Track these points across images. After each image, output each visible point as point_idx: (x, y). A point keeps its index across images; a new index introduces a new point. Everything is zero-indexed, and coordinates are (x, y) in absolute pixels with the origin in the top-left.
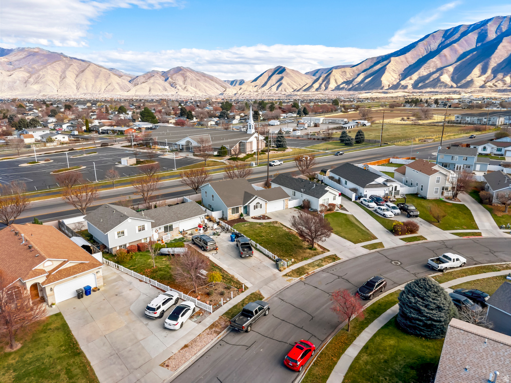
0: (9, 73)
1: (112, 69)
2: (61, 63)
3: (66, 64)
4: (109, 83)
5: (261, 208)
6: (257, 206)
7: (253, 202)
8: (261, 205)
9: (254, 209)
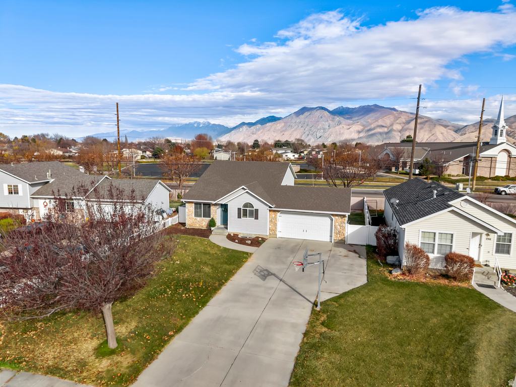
0: (348, 127)
1: (440, 119)
2: (391, 117)
3: (395, 117)
4: (433, 133)
5: (257, 218)
6: (245, 211)
7: (237, 199)
8: (257, 211)
9: (239, 217)
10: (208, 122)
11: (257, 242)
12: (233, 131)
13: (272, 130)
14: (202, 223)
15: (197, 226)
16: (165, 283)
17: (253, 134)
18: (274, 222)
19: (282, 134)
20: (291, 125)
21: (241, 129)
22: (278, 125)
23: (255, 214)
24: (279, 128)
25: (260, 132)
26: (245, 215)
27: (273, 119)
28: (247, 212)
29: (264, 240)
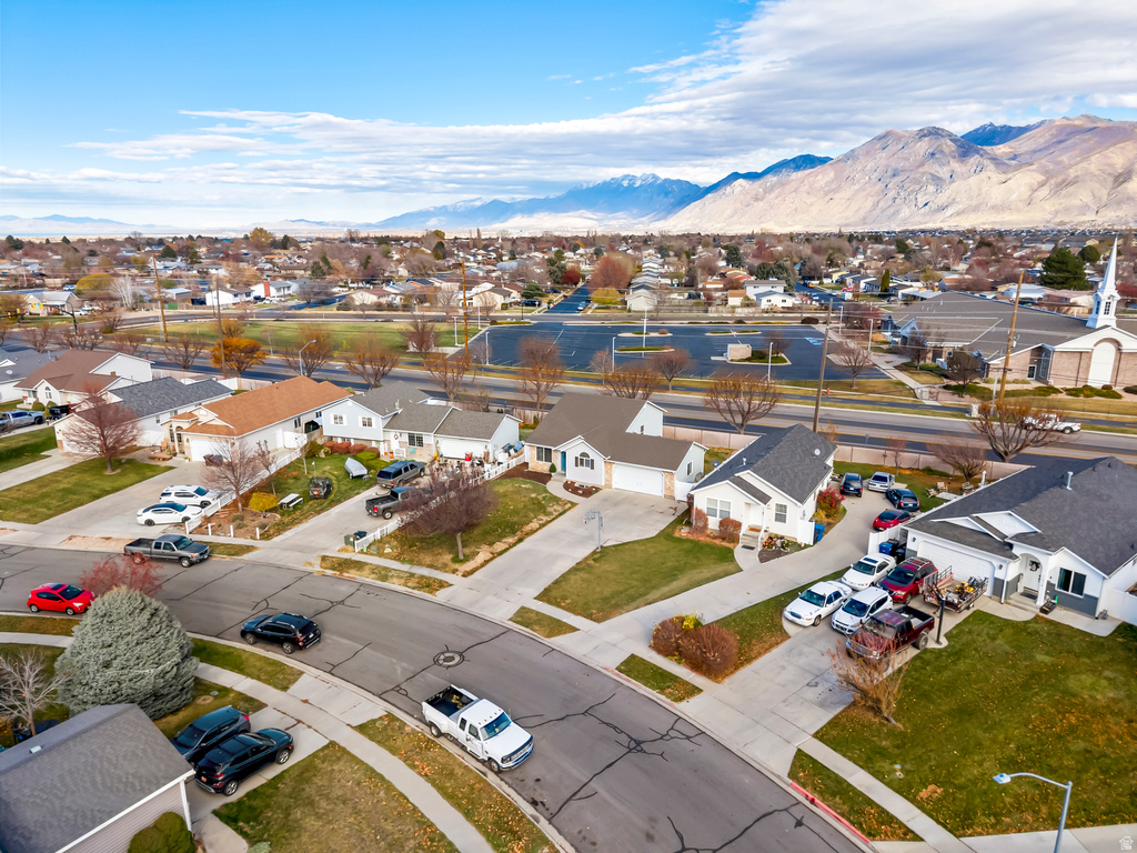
2: (1131, 145)
5: (592, 468)
6: (582, 460)
7: (576, 447)
8: (592, 461)
9: (577, 465)
10: (654, 176)
11: (588, 492)
12: (709, 195)
13: (804, 188)
14: (543, 467)
15: (539, 470)
16: (497, 524)
17: (757, 200)
18: (609, 473)
19: (828, 198)
20: (852, 176)
21: (728, 189)
22: (820, 177)
23: (591, 464)
24: (822, 183)
25: (773, 195)
26: (582, 464)
27: (808, 161)
28: (583, 461)
29: (598, 489)
